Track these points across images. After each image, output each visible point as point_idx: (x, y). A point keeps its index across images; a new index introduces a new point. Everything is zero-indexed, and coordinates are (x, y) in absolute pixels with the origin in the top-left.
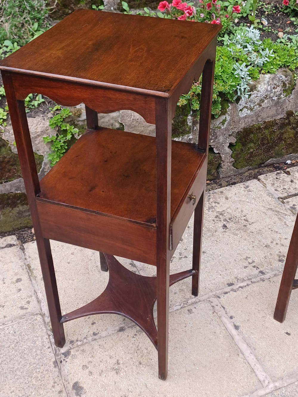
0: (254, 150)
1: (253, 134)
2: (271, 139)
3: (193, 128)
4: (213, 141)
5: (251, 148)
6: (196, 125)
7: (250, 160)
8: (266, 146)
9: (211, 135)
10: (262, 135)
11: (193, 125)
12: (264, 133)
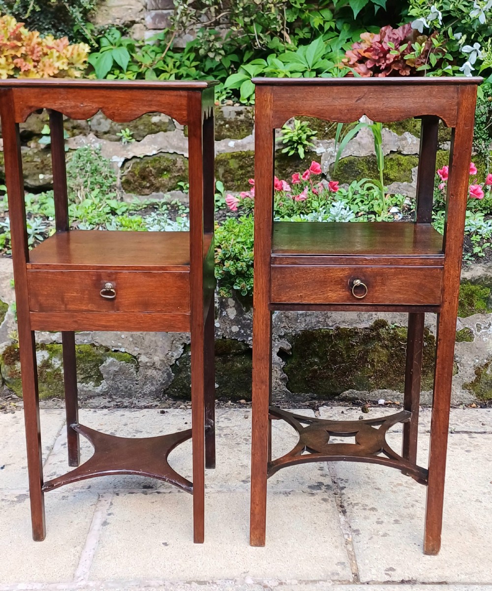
0: (319, 369)
1: (317, 341)
2: (348, 356)
3: (222, 312)
4: (251, 338)
5: (315, 363)
6: (225, 310)
7: (314, 382)
8: (340, 366)
9: (250, 329)
10: (332, 347)
11: (221, 308)
12: (336, 344)
